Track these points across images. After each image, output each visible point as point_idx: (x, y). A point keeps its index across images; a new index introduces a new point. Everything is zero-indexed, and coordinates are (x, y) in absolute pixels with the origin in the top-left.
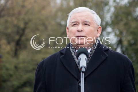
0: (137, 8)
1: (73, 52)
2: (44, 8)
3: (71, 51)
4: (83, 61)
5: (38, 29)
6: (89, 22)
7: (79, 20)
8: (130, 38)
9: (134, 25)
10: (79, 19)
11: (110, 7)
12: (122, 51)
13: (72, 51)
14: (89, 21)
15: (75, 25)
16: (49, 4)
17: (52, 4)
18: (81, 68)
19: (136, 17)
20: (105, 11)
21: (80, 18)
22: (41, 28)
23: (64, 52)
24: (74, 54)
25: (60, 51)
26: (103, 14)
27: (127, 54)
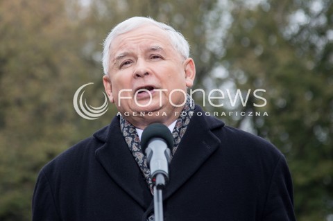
0: (291, 13)
1: (130, 136)
2: (47, 20)
3: (122, 134)
4: (159, 159)
5: (32, 76)
6: (161, 49)
7: (133, 49)
8: (275, 92)
9: (284, 57)
10: (134, 46)
11: (220, 13)
12: (255, 127)
13: (125, 134)
14: (161, 46)
15: (126, 63)
16: (60, 9)
17: (69, 10)
18: (155, 176)
19: (289, 38)
20: (209, 25)
21: (135, 43)
22: (42, 72)
23: (105, 136)
24: (133, 142)
25: (95, 135)
26: (204, 32)
27: (269, 135)
